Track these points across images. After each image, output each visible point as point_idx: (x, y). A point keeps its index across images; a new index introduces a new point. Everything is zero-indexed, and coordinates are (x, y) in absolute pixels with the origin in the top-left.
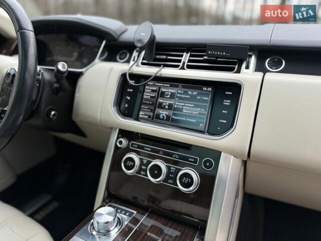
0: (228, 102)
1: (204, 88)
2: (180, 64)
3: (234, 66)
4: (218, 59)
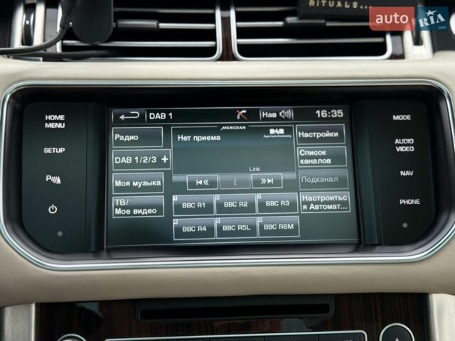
0: (409, 145)
1: (318, 112)
2: (216, 45)
3: (379, 40)
4: (329, 24)
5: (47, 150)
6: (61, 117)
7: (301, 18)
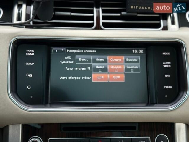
0: (169, 65)
1: (133, 50)
2: (94, 22)
3: (158, 22)
4: (138, 15)
5: (27, 64)
6: (33, 51)
7: (128, 13)
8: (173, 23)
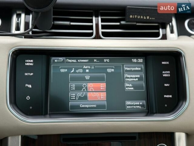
0: (168, 74)
1: (133, 60)
2: (93, 32)
3: (157, 31)
4: (138, 24)
5: (26, 74)
6: (32, 61)
7: (127, 22)
8: (172, 32)
